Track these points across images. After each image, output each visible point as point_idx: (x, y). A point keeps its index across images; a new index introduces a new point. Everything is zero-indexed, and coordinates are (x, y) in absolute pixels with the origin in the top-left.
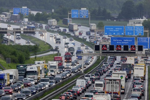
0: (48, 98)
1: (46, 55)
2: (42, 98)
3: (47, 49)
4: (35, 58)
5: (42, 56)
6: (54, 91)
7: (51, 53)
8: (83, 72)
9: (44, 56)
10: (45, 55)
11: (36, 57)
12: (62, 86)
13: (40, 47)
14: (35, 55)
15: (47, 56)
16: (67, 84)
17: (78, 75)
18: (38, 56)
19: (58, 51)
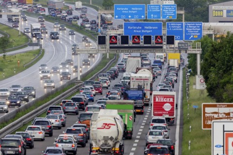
0: (23, 122)
1: (21, 53)
2: (13, 121)
3: (23, 43)
4: (4, 58)
5: (15, 54)
6: (33, 109)
7: (29, 48)
8: (79, 79)
9: (17, 53)
10: (19, 53)
11: (4, 56)
12: (46, 102)
13: (11, 40)
14: (4, 52)
15: (23, 54)
16: (53, 98)
17: (72, 84)
18: (8, 54)
19: (41, 46)
